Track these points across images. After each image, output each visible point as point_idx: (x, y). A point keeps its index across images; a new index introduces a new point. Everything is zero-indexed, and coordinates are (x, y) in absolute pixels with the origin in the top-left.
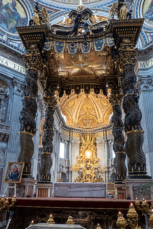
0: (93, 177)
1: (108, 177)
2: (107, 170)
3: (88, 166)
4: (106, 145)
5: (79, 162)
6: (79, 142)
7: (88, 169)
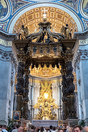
0: (49, 113)
1: (61, 113)
2: (59, 107)
3: (46, 105)
4: (59, 89)
5: (40, 102)
6: (40, 87)
7: (46, 107)
